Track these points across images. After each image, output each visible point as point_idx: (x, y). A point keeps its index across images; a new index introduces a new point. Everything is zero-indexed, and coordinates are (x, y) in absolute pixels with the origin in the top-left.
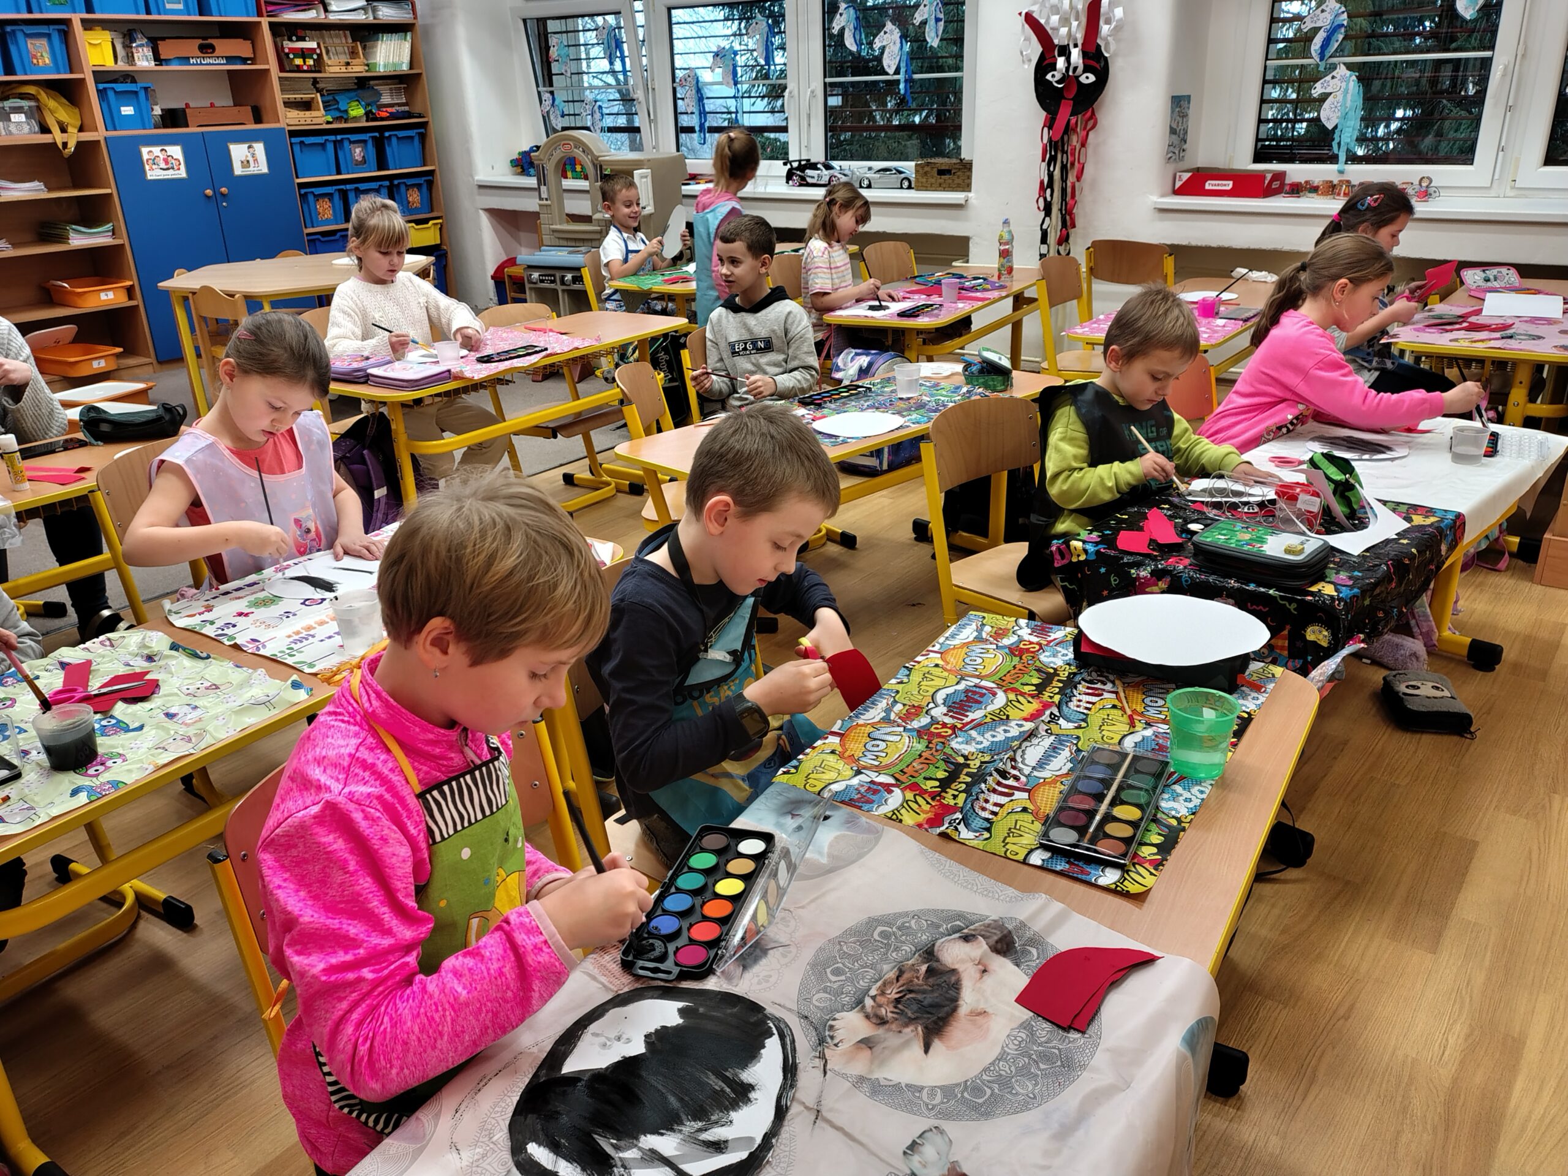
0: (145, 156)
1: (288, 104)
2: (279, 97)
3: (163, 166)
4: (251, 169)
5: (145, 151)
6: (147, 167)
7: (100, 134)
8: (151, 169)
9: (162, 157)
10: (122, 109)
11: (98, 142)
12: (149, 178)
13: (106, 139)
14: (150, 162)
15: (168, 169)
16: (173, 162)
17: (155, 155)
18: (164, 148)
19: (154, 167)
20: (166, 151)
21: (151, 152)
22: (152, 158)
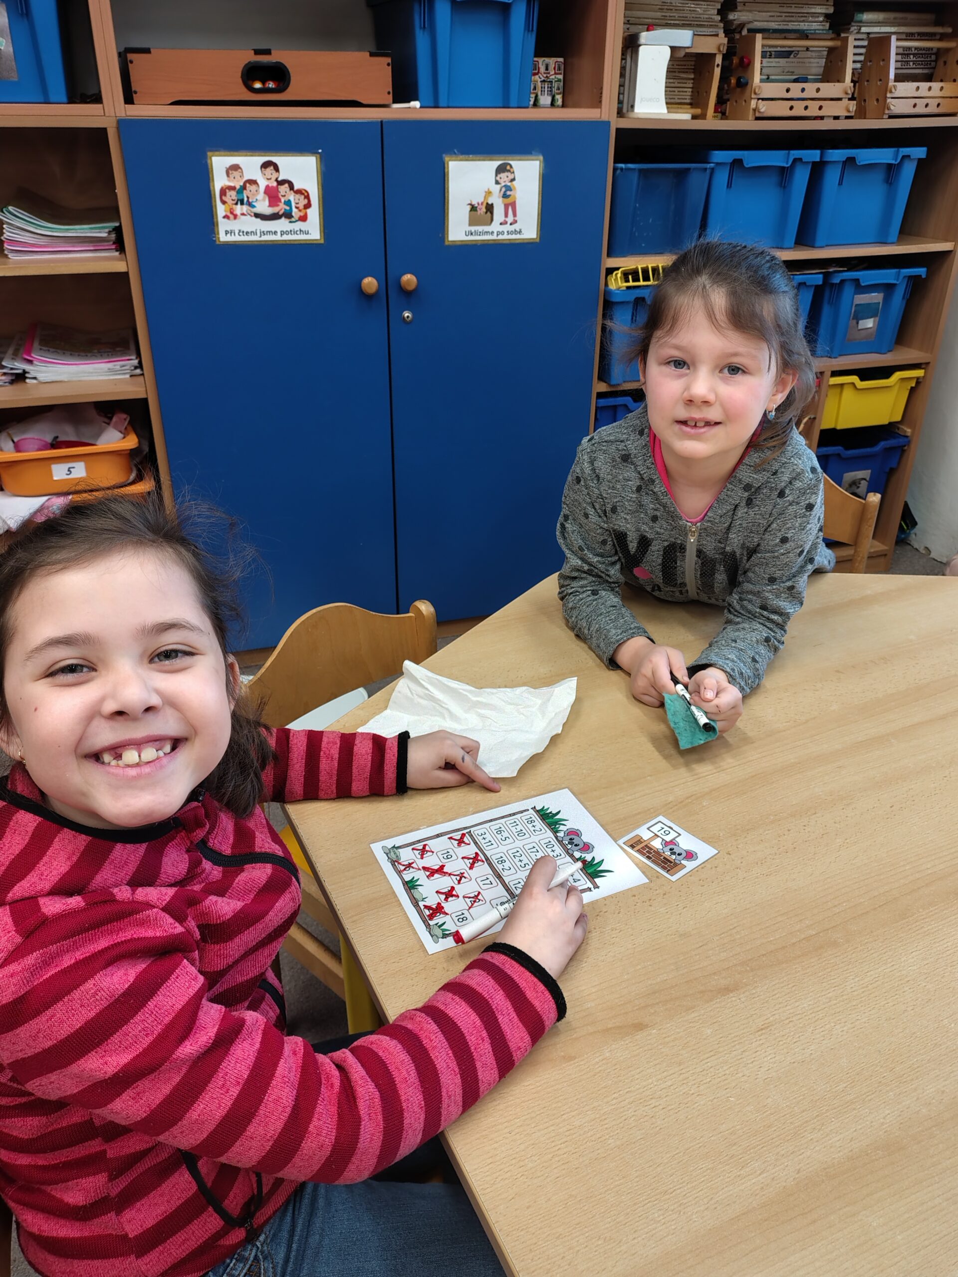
0: (220, 181)
3: (263, 207)
4: (495, 227)
5: (219, 163)
6: (221, 210)
7: (106, 111)
8: (231, 215)
9: (263, 183)
11: (104, 131)
12: (223, 238)
13: (123, 124)
14: (231, 195)
15: (275, 217)
16: (292, 197)
17: (246, 178)
18: (275, 159)
19: (239, 209)
20: (277, 169)
21: (236, 167)
22: (238, 184)
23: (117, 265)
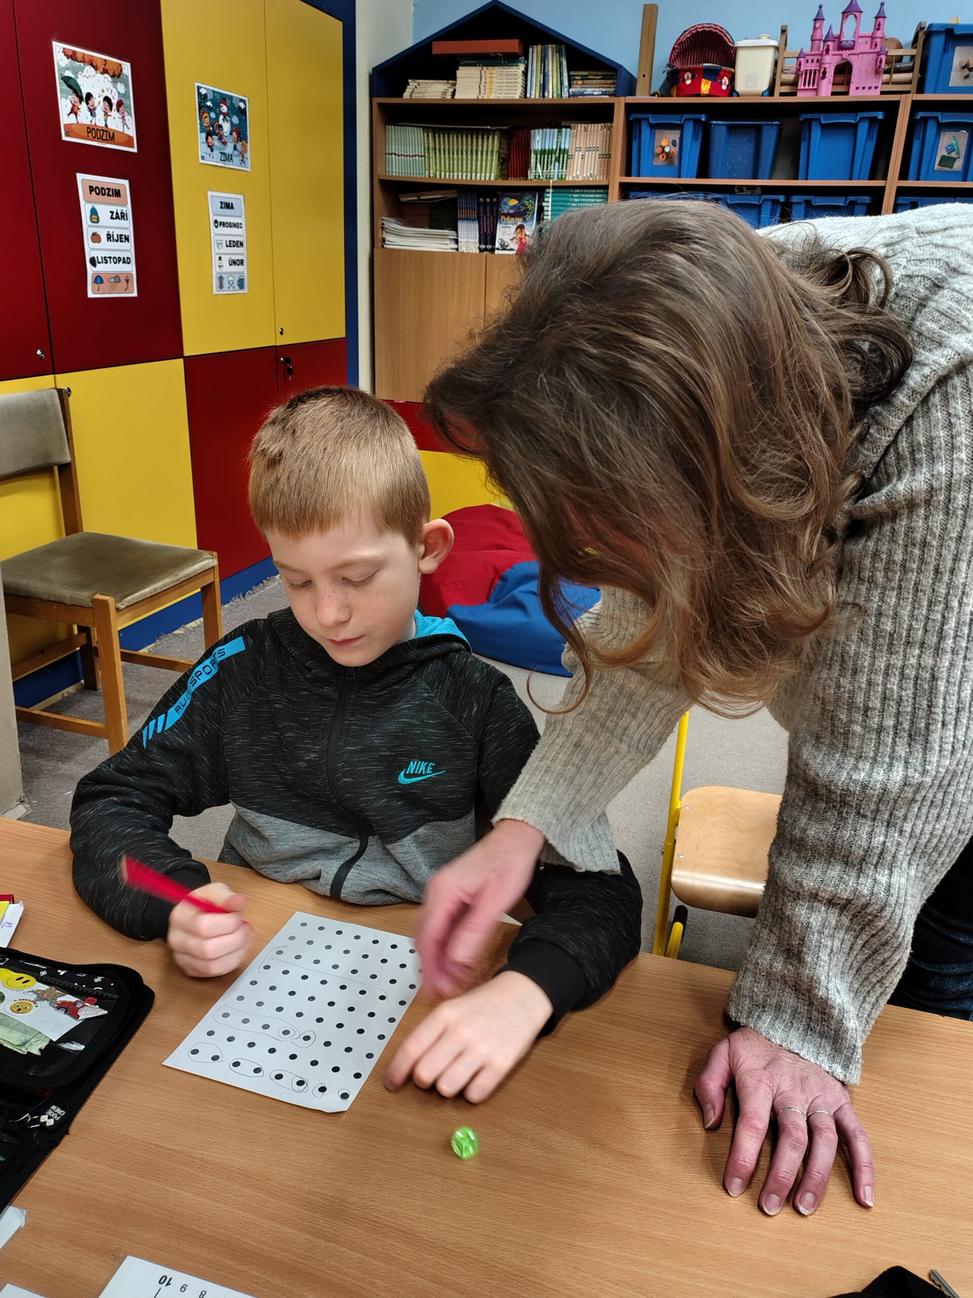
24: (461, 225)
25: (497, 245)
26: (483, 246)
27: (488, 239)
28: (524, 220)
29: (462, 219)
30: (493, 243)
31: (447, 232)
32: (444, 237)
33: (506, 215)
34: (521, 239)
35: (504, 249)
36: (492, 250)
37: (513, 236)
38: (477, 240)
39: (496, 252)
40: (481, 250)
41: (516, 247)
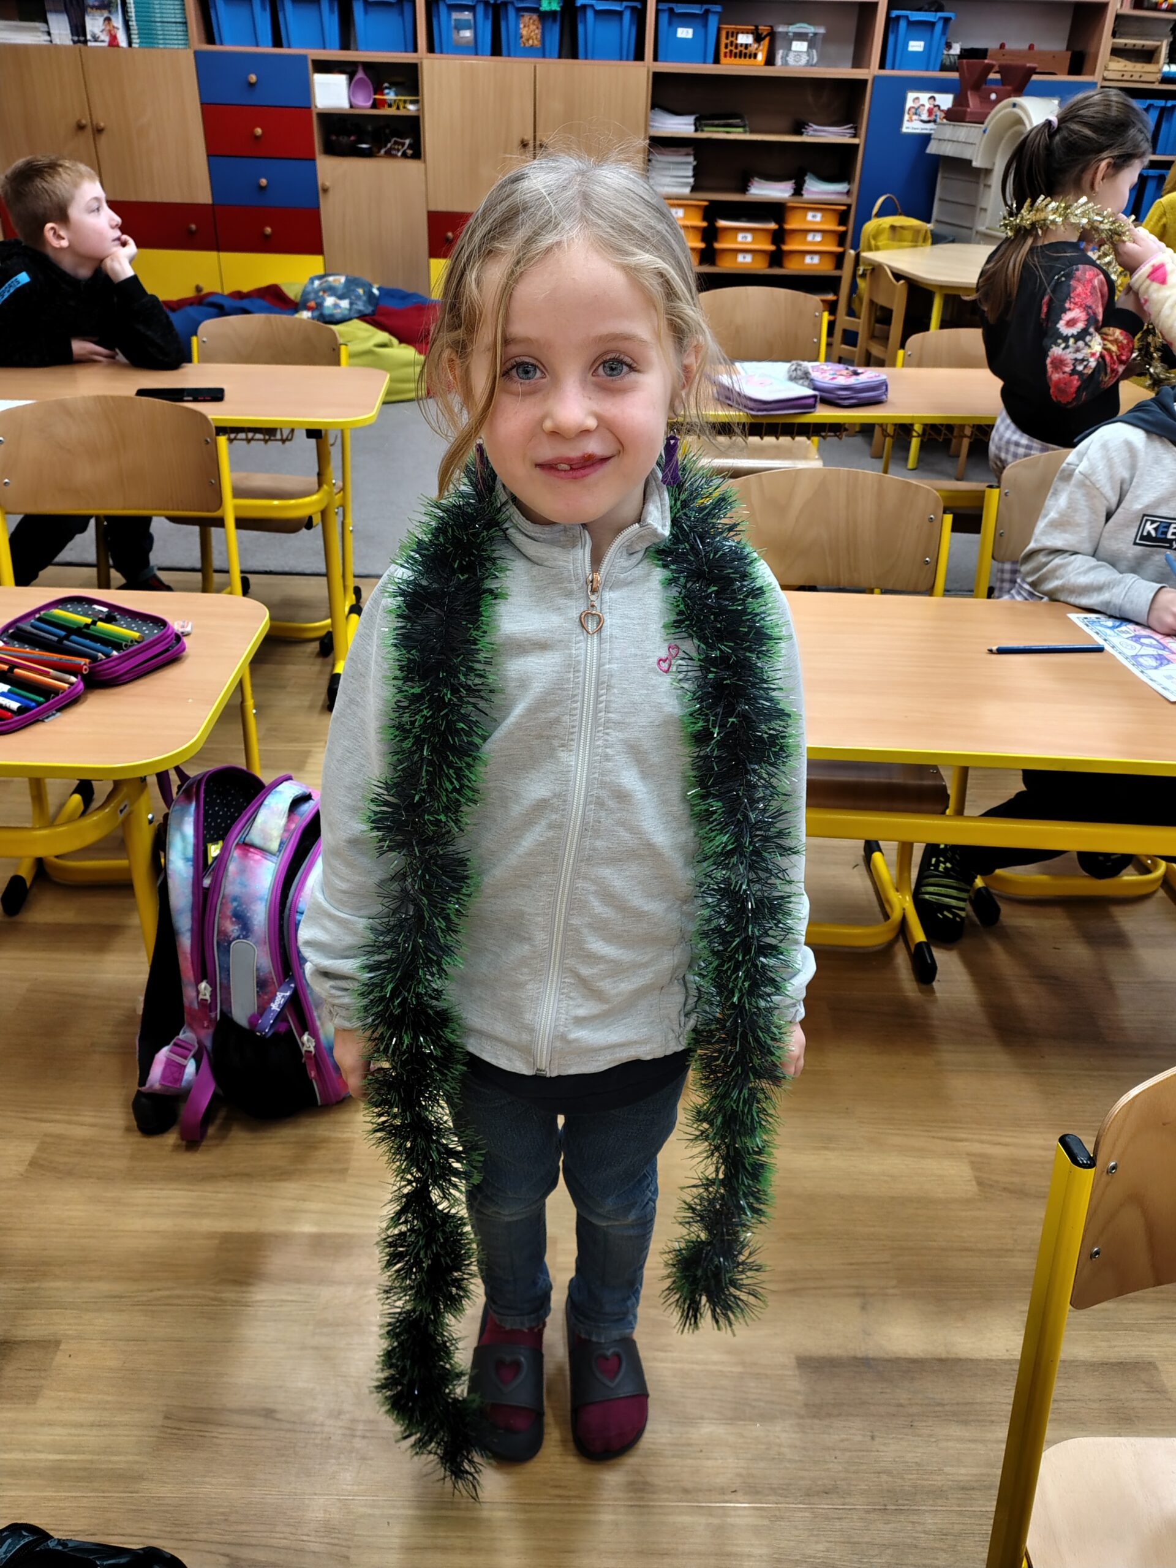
0: (909, 103)
1: (1116, 52)
2: (1107, 42)
3: (925, 117)
5: (911, 96)
6: (906, 117)
7: (870, 72)
8: (910, 120)
9: (928, 106)
10: (911, 43)
11: (865, 81)
12: (904, 130)
13: (875, 78)
14: (913, 110)
15: (929, 122)
16: (938, 113)
17: (921, 102)
18: (937, 96)
19: (914, 117)
20: (933, 98)
21: (917, 98)
22: (916, 106)
23: (856, 141)
24: (51, 17)
25: (89, 37)
26: (76, 38)
27: (78, 30)
28: (110, 12)
29: (51, 11)
30: (85, 35)
31: (37, 24)
32: (37, 29)
33: (93, 7)
34: (110, 31)
35: (96, 41)
36: (85, 42)
37: (102, 27)
38: (69, 32)
39: (89, 44)
40: (75, 42)
41: (107, 39)
